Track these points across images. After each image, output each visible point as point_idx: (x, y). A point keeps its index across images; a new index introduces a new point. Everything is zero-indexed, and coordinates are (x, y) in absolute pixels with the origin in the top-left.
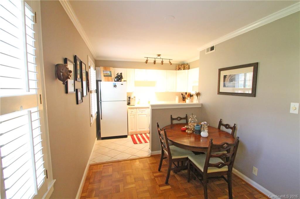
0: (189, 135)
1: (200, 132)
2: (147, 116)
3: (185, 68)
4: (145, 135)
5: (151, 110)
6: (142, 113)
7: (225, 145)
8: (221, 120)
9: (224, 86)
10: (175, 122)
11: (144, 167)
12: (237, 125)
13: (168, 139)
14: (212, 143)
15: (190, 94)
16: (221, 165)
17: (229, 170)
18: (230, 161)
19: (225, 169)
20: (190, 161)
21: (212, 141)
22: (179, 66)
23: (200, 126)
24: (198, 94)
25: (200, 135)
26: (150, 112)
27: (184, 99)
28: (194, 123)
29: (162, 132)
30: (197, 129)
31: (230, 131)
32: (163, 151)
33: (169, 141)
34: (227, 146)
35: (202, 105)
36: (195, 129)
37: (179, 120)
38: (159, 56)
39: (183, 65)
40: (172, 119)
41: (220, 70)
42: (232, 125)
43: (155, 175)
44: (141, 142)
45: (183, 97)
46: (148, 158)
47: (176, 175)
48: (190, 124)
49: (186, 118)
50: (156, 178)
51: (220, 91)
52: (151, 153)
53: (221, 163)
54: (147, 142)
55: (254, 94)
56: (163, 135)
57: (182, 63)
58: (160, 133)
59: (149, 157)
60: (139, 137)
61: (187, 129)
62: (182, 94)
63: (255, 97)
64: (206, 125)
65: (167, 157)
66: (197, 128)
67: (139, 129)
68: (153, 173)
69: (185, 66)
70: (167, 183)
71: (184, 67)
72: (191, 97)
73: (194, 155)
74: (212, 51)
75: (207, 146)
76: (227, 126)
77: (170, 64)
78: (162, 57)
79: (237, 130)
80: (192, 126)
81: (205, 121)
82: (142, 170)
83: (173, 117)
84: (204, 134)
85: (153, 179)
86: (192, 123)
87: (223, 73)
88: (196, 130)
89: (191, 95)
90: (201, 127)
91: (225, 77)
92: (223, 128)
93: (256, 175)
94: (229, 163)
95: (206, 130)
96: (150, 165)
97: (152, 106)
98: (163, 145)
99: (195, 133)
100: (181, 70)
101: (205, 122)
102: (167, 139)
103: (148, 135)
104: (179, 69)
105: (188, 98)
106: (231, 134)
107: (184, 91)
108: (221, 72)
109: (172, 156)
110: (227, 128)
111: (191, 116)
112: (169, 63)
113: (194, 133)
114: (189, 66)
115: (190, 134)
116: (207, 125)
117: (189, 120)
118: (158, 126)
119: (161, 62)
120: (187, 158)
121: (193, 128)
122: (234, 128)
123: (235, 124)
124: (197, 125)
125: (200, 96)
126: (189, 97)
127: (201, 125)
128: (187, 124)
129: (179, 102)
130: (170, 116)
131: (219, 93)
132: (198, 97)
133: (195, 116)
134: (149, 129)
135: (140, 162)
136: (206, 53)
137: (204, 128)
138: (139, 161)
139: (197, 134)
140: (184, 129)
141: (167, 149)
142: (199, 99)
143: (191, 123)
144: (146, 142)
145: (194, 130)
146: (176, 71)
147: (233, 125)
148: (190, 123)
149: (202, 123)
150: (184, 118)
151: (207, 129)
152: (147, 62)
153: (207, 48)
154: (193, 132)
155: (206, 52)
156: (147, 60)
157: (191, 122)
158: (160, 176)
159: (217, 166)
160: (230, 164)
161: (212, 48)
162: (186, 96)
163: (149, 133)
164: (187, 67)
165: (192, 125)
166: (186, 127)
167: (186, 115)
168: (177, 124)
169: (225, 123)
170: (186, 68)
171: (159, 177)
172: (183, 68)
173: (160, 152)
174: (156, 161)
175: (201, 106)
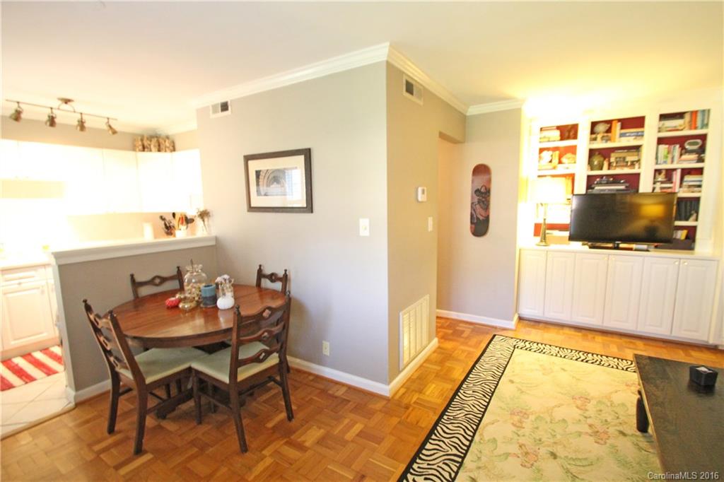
0: (188, 312)
1: (215, 299)
2: (43, 292)
3: (162, 146)
4: (46, 354)
5: (57, 268)
6: (20, 284)
7: (267, 311)
8: (260, 266)
9: (259, 193)
10: (145, 291)
11: (54, 444)
12: (289, 272)
13: (126, 336)
14: (239, 313)
15: (186, 218)
16: (264, 356)
17: (280, 360)
18: (280, 342)
19: (274, 360)
20: (198, 372)
21: (238, 311)
22: (142, 140)
23: (215, 286)
24: (204, 215)
25: (216, 306)
26: (54, 278)
27: (169, 229)
28: (200, 282)
29: (104, 323)
30: (208, 295)
31: (278, 286)
32: (116, 377)
33: (130, 342)
34: (270, 312)
35: (217, 239)
36: (204, 295)
37: (157, 285)
38: (66, 103)
39: (156, 139)
40: (136, 284)
41: (248, 158)
42: (281, 274)
43: (97, 448)
44: (28, 378)
45: (165, 225)
46: (65, 413)
47: (164, 423)
48: (190, 287)
49: (179, 276)
50: (102, 456)
51: (252, 205)
52: (75, 397)
53: (265, 351)
54: (55, 372)
55: (309, 208)
56: (110, 330)
57: (151, 133)
58: (99, 327)
59: (68, 412)
60: (17, 365)
61: (180, 300)
62: (162, 218)
63: (312, 212)
64: (227, 281)
65: (132, 388)
66: (208, 293)
67: (15, 340)
68: (90, 446)
69: (161, 141)
70: (139, 451)
71: (159, 145)
72: (189, 225)
73: (205, 355)
74: (225, 113)
75: (231, 325)
76: (273, 277)
77: (110, 132)
78: (78, 106)
79: (290, 280)
80: (194, 290)
81: (224, 274)
82: (46, 453)
83: (139, 279)
84: (225, 302)
85: (91, 461)
86: (196, 282)
87: (254, 165)
88: (205, 298)
89: (189, 217)
90: (217, 288)
91: (258, 173)
92: (266, 283)
93: (328, 354)
94: (278, 346)
95: (228, 292)
96: (76, 431)
97: (57, 256)
98: (112, 359)
99: (204, 304)
100: (151, 151)
101: (226, 276)
102: (122, 338)
103: (57, 350)
104: (144, 148)
105: (181, 226)
106: (282, 292)
107: (167, 210)
108: (251, 163)
109: (145, 376)
110: (273, 281)
111: (189, 268)
112: (106, 127)
113: (202, 305)
114: (173, 142)
115: (192, 310)
116: (230, 282)
117: (186, 277)
118: (88, 309)
119: (76, 123)
120: (190, 369)
121: (198, 295)
122: (285, 279)
123: (286, 271)
124: (205, 286)
125: (211, 219)
126: (182, 223)
127: (217, 285)
128: (182, 289)
129: (156, 237)
130: (129, 278)
131: (251, 209)
132: (203, 221)
133: (201, 266)
134: (56, 328)
135: (34, 436)
136: (213, 116)
137: (223, 290)
138: (30, 434)
139: (207, 306)
140: (172, 301)
141: (128, 365)
142: (208, 225)
143: (191, 285)
144: (49, 372)
145: (200, 300)
146: (132, 153)
147: (283, 272)
148: (188, 285)
149: (219, 279)
150: (172, 278)
151: (230, 290)
152: (17, 116)
153: (213, 104)
154: (198, 303)
155: (211, 112)
156: (16, 111)
157: (189, 282)
158: (116, 444)
159: (257, 359)
160: (281, 347)
161: (225, 107)
162: (175, 222)
163: (61, 344)
164: (167, 144)
165: (195, 288)
166: (178, 296)
167: (177, 270)
168: (154, 296)
169: (267, 271)
170: (166, 147)
171: (112, 447)
172: (155, 146)
173: (107, 384)
174: (96, 413)
175: (213, 243)
